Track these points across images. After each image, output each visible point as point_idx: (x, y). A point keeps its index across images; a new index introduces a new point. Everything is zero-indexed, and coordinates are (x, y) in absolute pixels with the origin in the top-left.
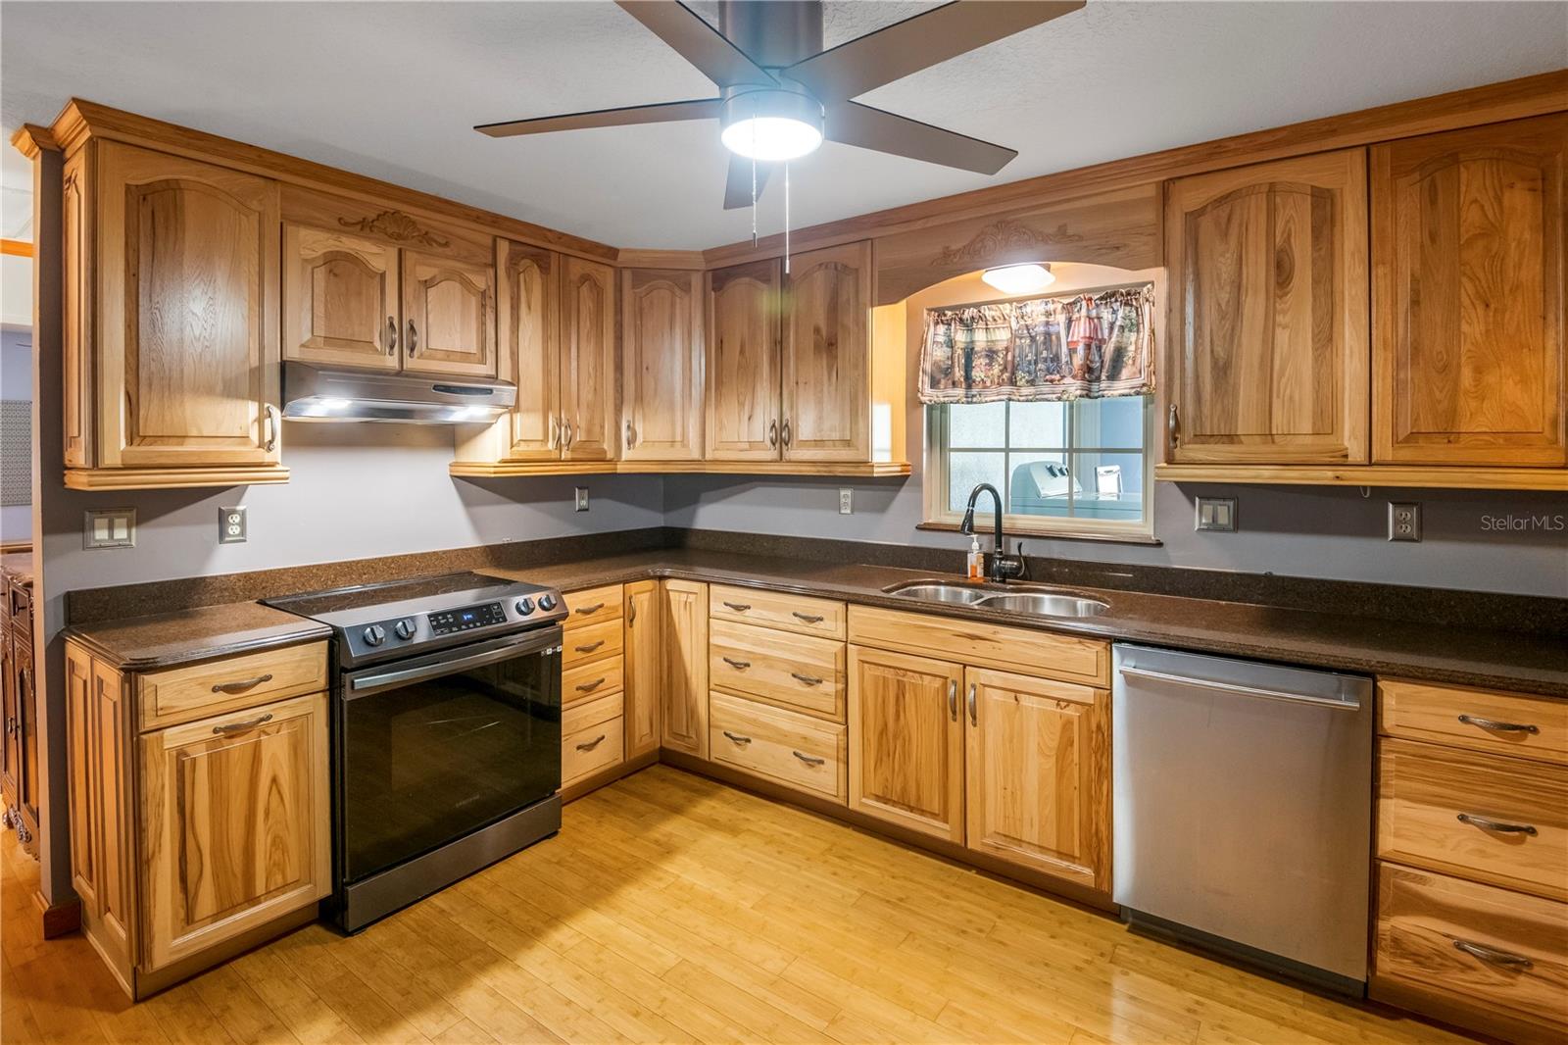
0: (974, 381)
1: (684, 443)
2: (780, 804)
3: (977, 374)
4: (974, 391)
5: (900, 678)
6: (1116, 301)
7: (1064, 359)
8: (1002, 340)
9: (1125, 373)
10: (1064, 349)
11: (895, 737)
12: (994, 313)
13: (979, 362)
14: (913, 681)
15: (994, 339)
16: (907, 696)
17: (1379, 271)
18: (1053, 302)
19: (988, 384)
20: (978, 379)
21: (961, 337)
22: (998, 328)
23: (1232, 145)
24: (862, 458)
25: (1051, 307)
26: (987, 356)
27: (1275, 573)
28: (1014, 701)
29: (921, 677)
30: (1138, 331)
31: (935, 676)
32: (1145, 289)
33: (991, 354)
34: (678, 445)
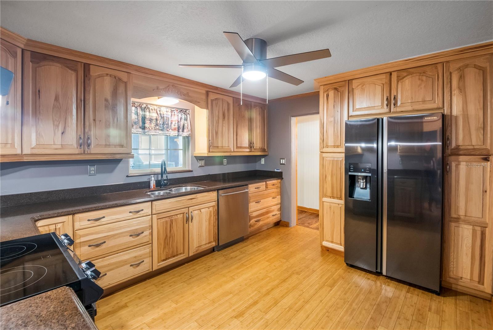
0: (146, 127)
1: (13, 145)
2: (115, 293)
3: (147, 125)
4: (146, 131)
5: (171, 219)
6: (182, 112)
7: (170, 125)
8: (154, 116)
9: (185, 130)
10: (170, 122)
11: (170, 238)
12: (152, 108)
13: (147, 122)
14: (175, 218)
15: (152, 115)
16: (174, 223)
17: (234, 119)
18: (169, 109)
19: (151, 129)
20: (148, 127)
21: (141, 113)
22: (154, 113)
23: (219, 89)
24: (129, 152)
25: (168, 110)
26: (149, 120)
27: (210, 174)
28: (200, 212)
29: (177, 216)
30: (187, 121)
31: (180, 214)
32: (188, 111)
33: (151, 120)
34: (9, 146)
